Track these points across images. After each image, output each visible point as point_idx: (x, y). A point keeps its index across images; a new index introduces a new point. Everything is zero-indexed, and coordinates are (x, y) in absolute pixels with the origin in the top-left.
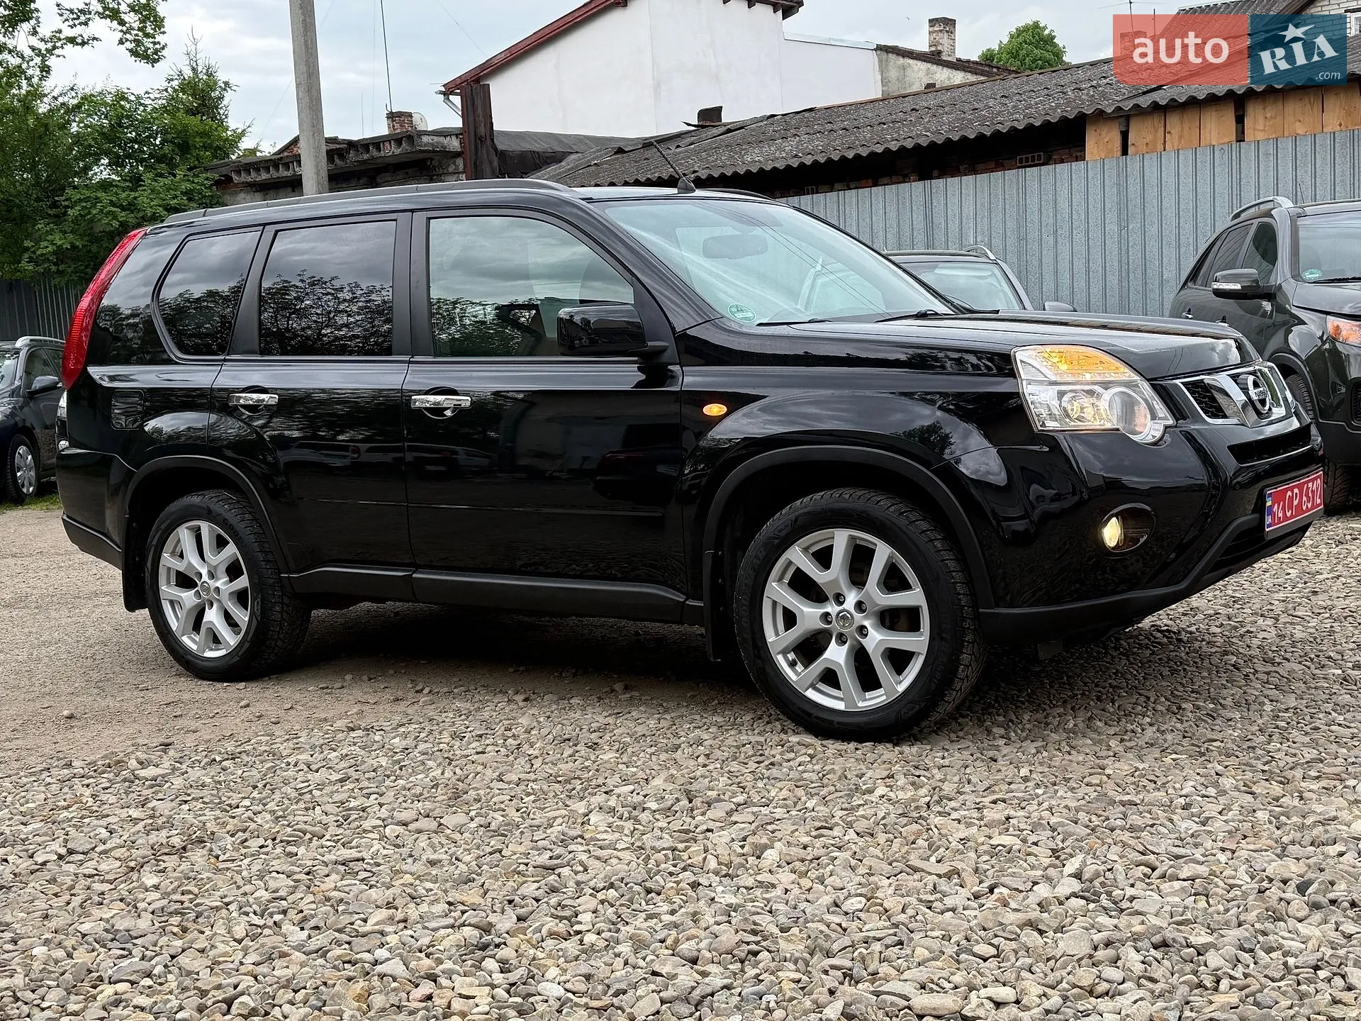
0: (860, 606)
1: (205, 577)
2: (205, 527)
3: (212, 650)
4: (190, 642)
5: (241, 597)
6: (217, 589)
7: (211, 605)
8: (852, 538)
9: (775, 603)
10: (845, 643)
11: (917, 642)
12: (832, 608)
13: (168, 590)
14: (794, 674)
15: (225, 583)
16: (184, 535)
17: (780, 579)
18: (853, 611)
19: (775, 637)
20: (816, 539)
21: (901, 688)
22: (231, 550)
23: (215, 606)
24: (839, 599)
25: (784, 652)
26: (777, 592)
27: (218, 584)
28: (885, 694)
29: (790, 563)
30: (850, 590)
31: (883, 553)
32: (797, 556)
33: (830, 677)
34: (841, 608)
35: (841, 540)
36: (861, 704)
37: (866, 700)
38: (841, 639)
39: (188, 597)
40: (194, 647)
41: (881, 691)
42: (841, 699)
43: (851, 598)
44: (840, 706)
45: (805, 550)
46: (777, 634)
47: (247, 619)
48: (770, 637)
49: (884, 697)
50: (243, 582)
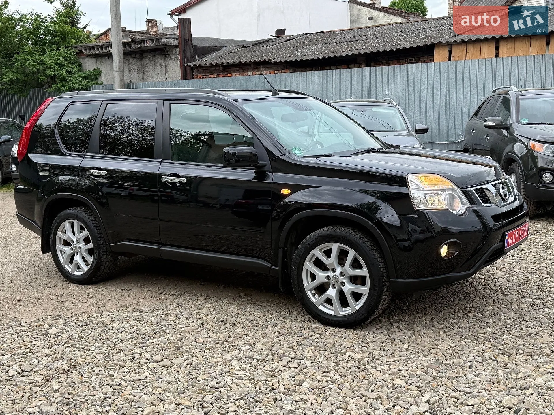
0: (342, 274)
1: (75, 242)
2: (75, 222)
3: (77, 271)
4: (68, 268)
5: (90, 251)
6: (80, 248)
7: (77, 254)
8: (339, 247)
9: (307, 270)
10: (336, 288)
11: (365, 290)
12: (330, 274)
13: (59, 246)
14: (314, 299)
15: (83, 245)
16: (67, 225)
17: (310, 261)
18: (339, 275)
19: (307, 284)
20: (325, 246)
21: (357, 308)
22: (86, 232)
23: (79, 254)
24: (334, 270)
25: (311, 290)
26: (309, 266)
27: (80, 245)
28: (351, 309)
29: (314, 255)
30: (338, 267)
31: (352, 254)
32: (317, 252)
33: (329, 301)
34: (334, 274)
35: (335, 247)
36: (341, 313)
37: (343, 311)
38: (334, 287)
39: (68, 250)
40: (70, 270)
41: (349, 308)
42: (333, 310)
43: (339, 270)
44: (332, 313)
45: (321, 250)
46: (308, 283)
47: (92, 260)
48: (305, 284)
49: (350, 311)
50: (90, 245)
